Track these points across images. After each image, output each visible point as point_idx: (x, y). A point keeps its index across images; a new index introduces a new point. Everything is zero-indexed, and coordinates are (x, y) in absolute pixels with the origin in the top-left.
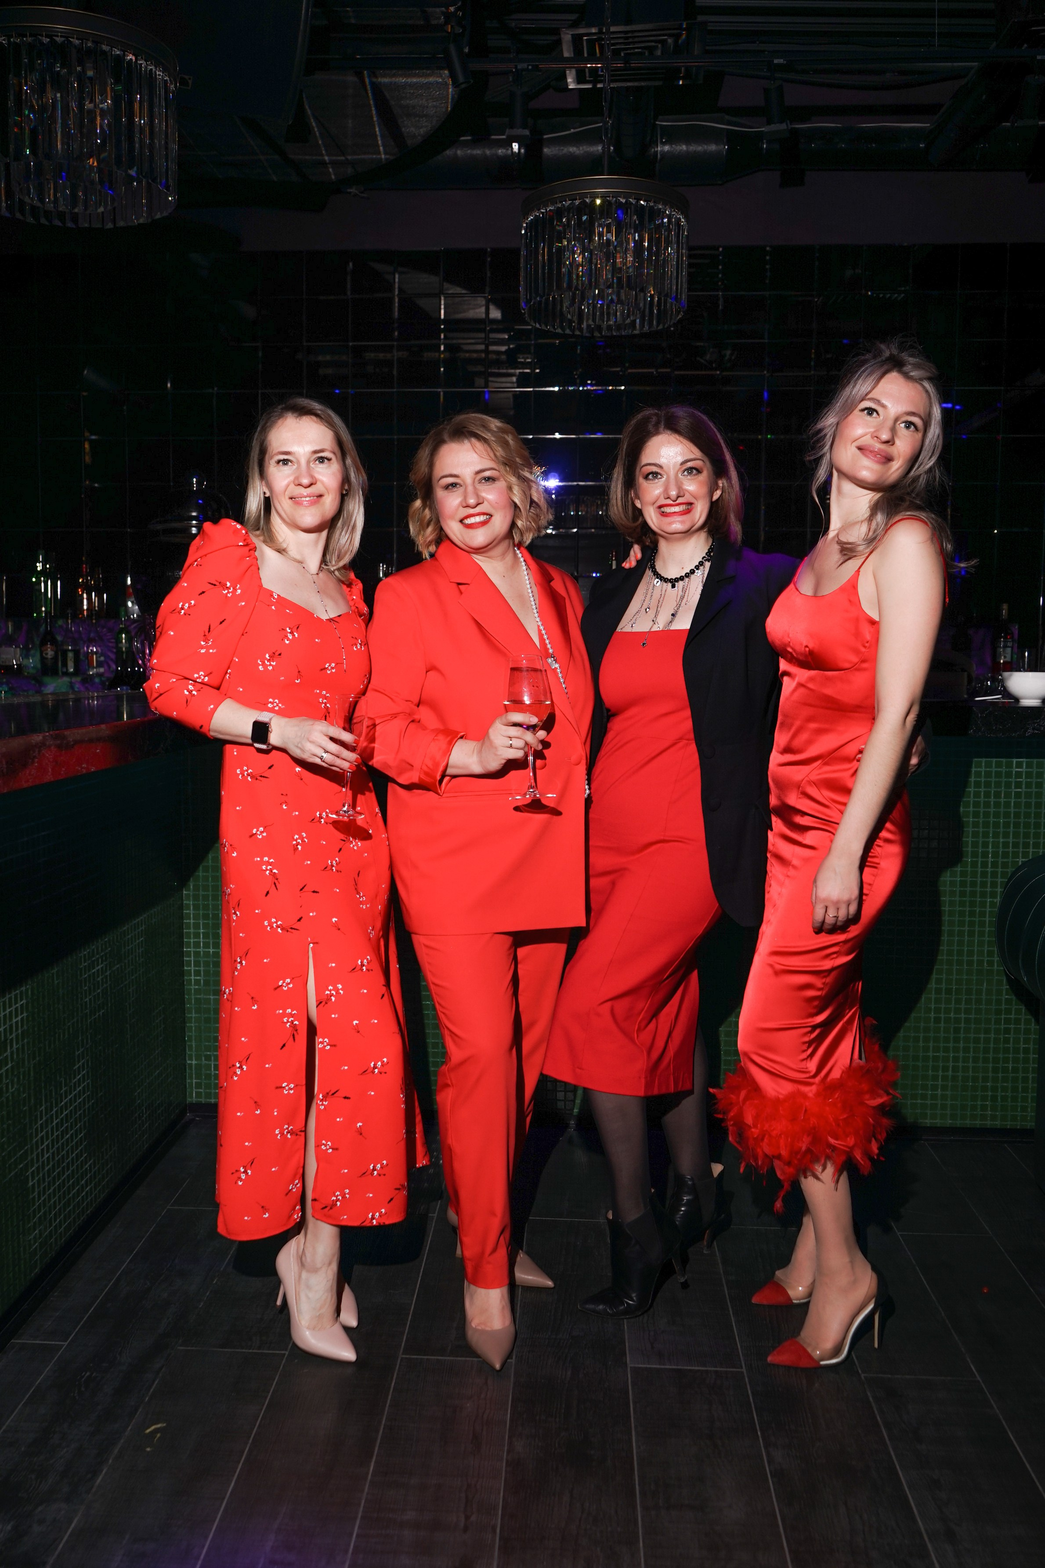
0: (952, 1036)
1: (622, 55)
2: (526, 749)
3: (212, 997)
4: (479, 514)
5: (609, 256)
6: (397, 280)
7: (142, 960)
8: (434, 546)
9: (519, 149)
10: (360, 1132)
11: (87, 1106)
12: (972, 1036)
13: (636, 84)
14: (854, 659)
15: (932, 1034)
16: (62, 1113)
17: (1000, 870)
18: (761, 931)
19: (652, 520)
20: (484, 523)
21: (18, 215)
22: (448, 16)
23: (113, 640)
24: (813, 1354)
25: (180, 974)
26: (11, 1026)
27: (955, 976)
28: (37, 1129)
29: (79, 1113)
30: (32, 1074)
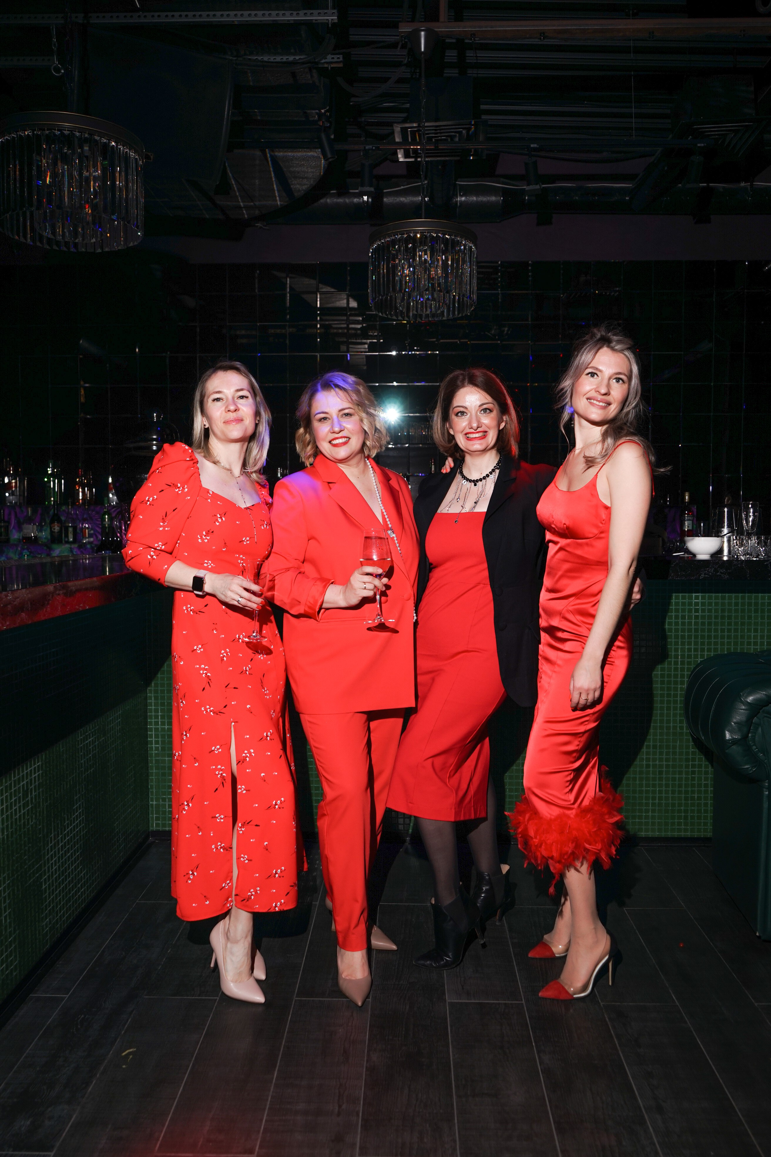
0: (658, 777)
1: (434, 140)
2: (375, 590)
3: (167, 759)
4: (341, 437)
5: (427, 270)
6: (288, 282)
7: (119, 734)
8: (313, 459)
9: (368, 199)
10: (266, 848)
11: (82, 834)
12: (671, 776)
13: (443, 159)
14: (595, 531)
15: (644, 776)
16: (65, 839)
17: (686, 666)
18: (536, 707)
19: (461, 442)
20: (345, 443)
21: (38, 244)
22: (320, 115)
23: (100, 520)
24: (569, 991)
25: (145, 743)
26: (31, 780)
28: (48, 850)
29: (76, 838)
30: (45, 812)
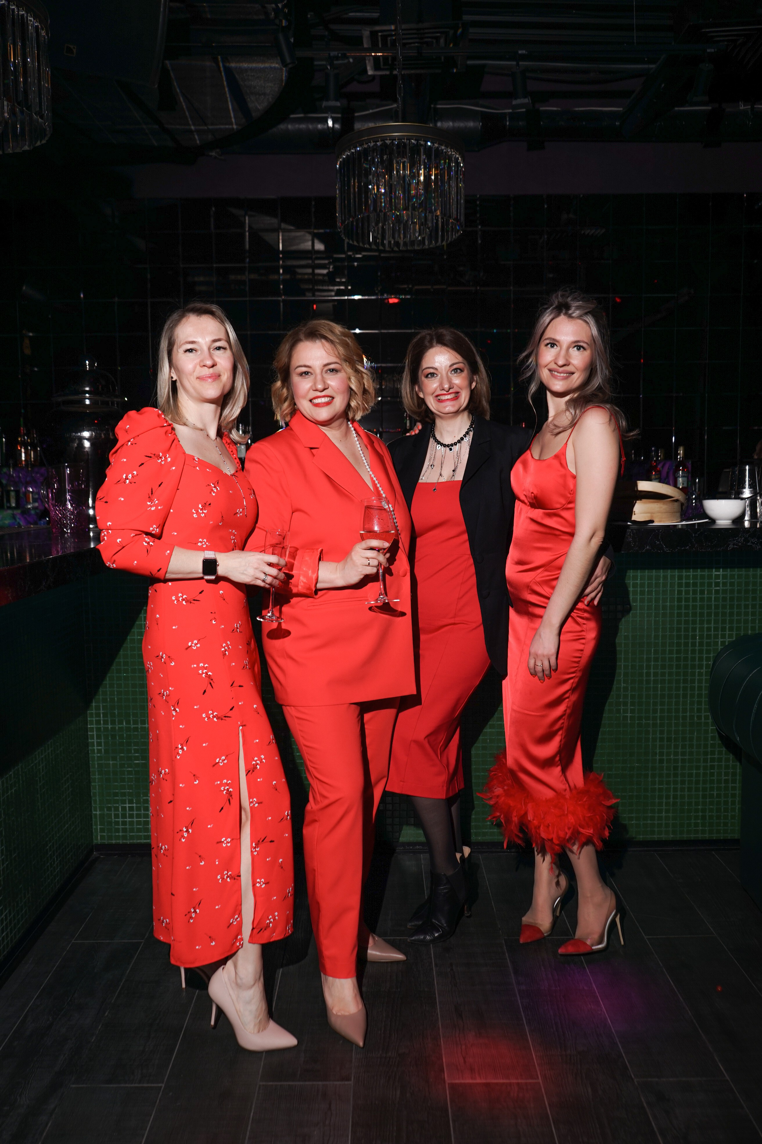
0: (672, 773)
2: (378, 567)
3: (111, 762)
4: (324, 396)
6: (247, 221)
12: (687, 772)
14: (563, 501)
17: (705, 648)
19: (432, 405)
20: (328, 403)
22: (277, 11)
27: (673, 729)
